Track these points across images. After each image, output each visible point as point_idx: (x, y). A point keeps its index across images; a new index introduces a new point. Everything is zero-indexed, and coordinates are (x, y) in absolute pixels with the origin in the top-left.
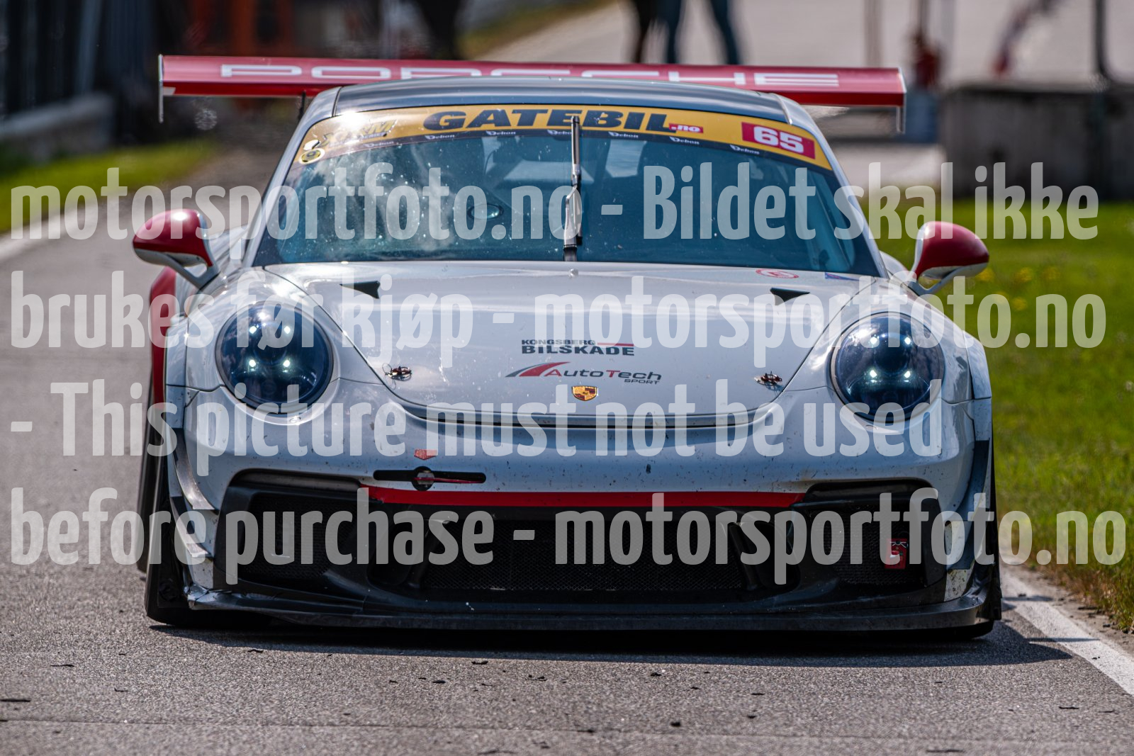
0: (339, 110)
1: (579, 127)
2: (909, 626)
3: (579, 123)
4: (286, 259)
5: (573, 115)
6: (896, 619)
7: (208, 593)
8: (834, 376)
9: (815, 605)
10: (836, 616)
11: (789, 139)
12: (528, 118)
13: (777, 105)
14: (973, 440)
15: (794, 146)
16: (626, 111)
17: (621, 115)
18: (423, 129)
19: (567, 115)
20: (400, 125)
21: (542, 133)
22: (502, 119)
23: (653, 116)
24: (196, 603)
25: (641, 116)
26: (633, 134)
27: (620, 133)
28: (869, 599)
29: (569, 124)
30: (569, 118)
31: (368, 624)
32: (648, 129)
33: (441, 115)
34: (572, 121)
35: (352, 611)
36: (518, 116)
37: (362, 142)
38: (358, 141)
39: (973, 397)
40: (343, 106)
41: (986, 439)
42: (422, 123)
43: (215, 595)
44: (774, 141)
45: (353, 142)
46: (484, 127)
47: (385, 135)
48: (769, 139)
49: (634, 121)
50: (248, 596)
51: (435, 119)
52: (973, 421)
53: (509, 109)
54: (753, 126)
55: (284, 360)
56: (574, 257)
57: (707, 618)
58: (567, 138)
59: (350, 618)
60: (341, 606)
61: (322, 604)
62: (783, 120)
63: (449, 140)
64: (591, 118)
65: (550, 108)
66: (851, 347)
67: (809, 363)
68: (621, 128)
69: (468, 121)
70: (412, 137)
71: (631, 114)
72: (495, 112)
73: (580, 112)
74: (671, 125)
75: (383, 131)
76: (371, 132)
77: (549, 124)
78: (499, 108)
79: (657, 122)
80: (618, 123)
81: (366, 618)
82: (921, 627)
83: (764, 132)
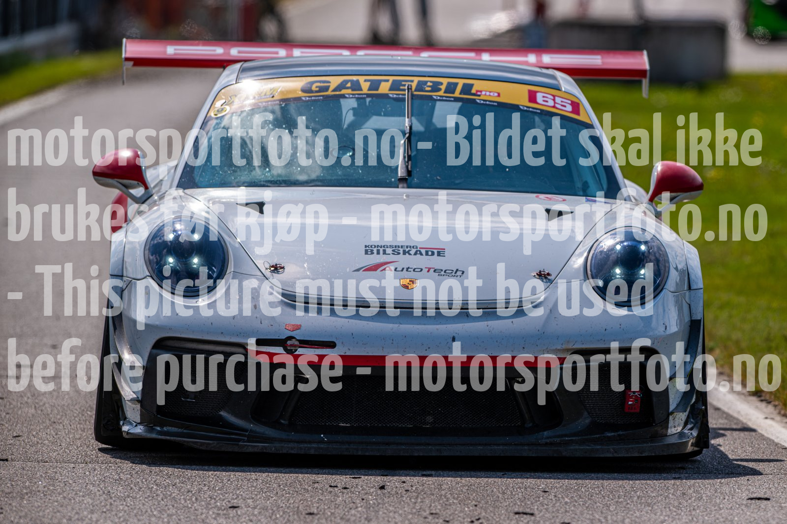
0: (241, 79)
1: (412, 91)
2: (641, 453)
3: (411, 89)
4: (200, 185)
5: (407, 84)
6: (632, 448)
7: (136, 426)
8: (589, 272)
9: (574, 438)
10: (589, 446)
11: (562, 102)
12: (375, 85)
13: (553, 77)
14: (690, 319)
15: (565, 106)
16: (445, 81)
17: (442, 84)
18: (300, 93)
19: (403, 83)
20: (283, 90)
21: (385, 96)
22: (356, 86)
23: (465, 85)
24: (128, 433)
25: (456, 84)
26: (450, 97)
27: (440, 96)
28: (613, 434)
29: (404, 90)
30: (405, 85)
31: (250, 450)
32: (460, 94)
33: (313, 83)
34: (406, 88)
35: (239, 440)
36: (368, 84)
37: (256, 101)
38: (253, 101)
39: (690, 288)
40: (244, 76)
41: (699, 318)
42: (300, 89)
43: (142, 427)
44: (551, 103)
45: (251, 101)
46: (343, 92)
47: (273, 97)
48: (547, 101)
49: (451, 88)
50: (165, 429)
51: (309, 86)
52: (690, 305)
53: (361, 79)
54: (536, 92)
55: (194, 258)
56: (405, 185)
57: (496, 447)
58: (403, 100)
59: (238, 445)
60: (232, 436)
61: (218, 435)
62: (558, 89)
63: (318, 100)
64: (420, 86)
65: (391, 78)
66: (601, 252)
67: (572, 263)
68: (441, 93)
69: (332, 87)
70: (292, 98)
71: (449, 83)
72: (352, 81)
73: (412, 81)
74: (477, 91)
75: (271, 94)
76: (263, 94)
77: (390, 89)
78: (355, 78)
79: (467, 89)
80: (440, 90)
81: (249, 445)
82: (650, 454)
83: (544, 97)
